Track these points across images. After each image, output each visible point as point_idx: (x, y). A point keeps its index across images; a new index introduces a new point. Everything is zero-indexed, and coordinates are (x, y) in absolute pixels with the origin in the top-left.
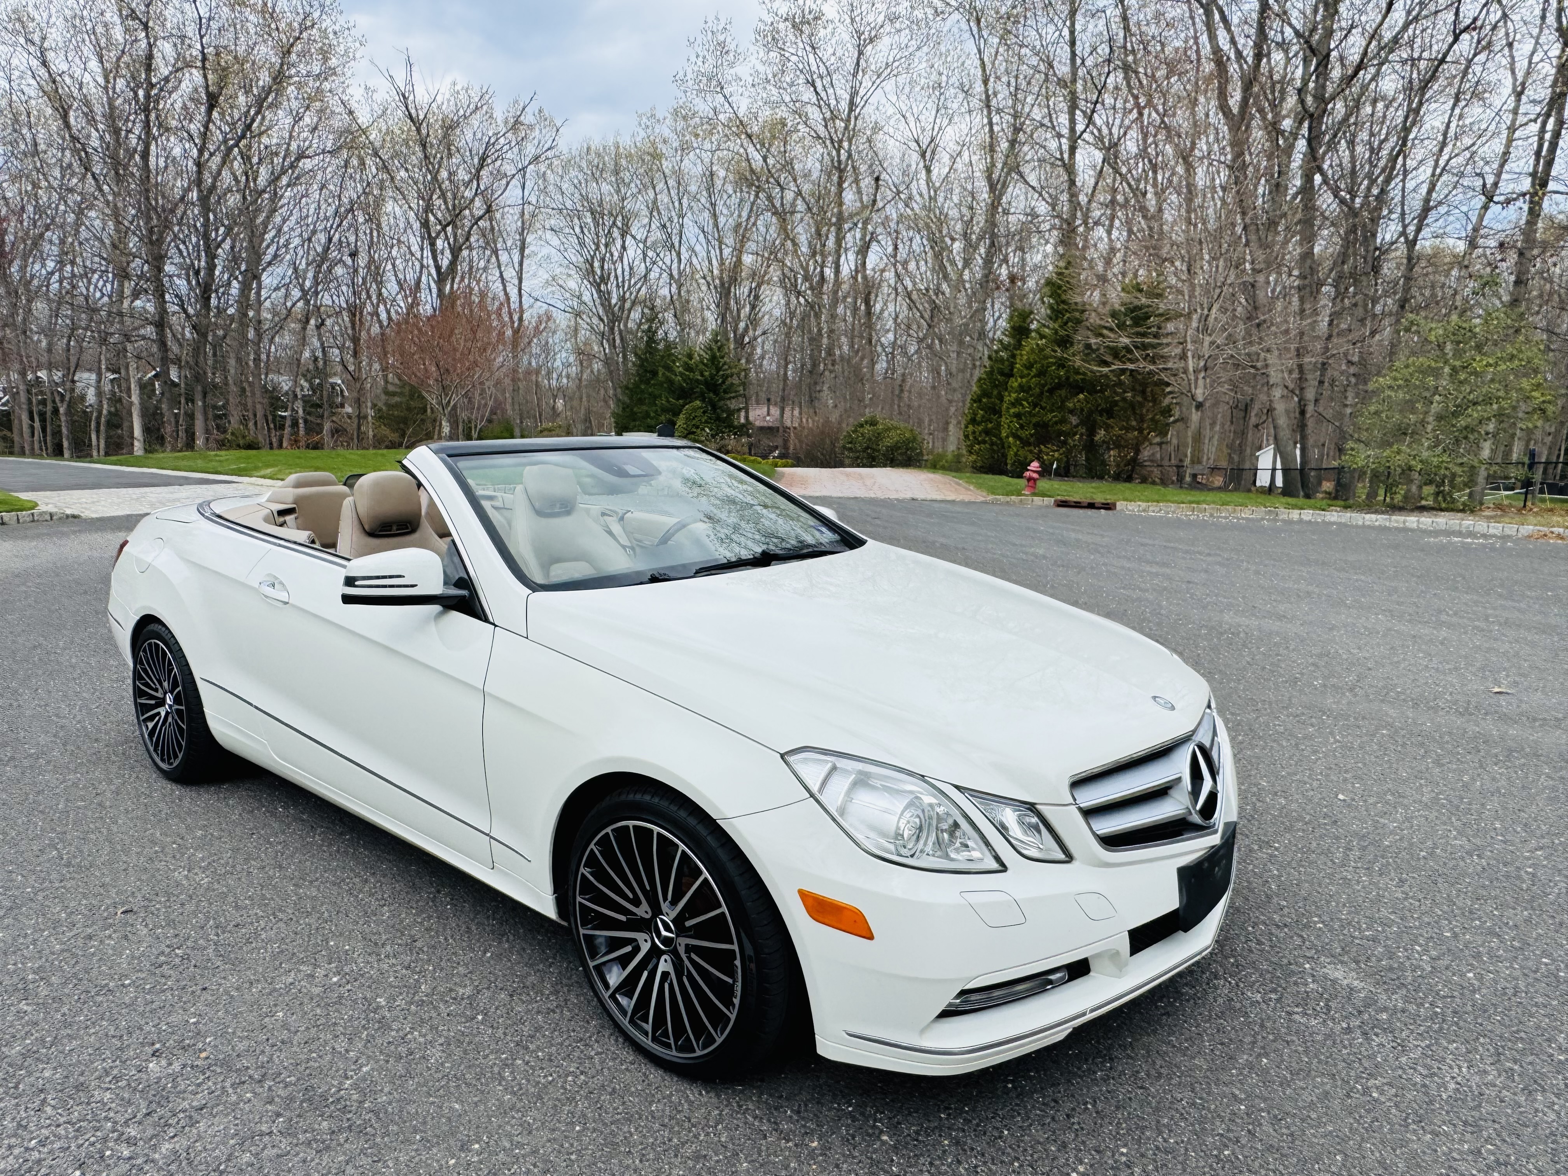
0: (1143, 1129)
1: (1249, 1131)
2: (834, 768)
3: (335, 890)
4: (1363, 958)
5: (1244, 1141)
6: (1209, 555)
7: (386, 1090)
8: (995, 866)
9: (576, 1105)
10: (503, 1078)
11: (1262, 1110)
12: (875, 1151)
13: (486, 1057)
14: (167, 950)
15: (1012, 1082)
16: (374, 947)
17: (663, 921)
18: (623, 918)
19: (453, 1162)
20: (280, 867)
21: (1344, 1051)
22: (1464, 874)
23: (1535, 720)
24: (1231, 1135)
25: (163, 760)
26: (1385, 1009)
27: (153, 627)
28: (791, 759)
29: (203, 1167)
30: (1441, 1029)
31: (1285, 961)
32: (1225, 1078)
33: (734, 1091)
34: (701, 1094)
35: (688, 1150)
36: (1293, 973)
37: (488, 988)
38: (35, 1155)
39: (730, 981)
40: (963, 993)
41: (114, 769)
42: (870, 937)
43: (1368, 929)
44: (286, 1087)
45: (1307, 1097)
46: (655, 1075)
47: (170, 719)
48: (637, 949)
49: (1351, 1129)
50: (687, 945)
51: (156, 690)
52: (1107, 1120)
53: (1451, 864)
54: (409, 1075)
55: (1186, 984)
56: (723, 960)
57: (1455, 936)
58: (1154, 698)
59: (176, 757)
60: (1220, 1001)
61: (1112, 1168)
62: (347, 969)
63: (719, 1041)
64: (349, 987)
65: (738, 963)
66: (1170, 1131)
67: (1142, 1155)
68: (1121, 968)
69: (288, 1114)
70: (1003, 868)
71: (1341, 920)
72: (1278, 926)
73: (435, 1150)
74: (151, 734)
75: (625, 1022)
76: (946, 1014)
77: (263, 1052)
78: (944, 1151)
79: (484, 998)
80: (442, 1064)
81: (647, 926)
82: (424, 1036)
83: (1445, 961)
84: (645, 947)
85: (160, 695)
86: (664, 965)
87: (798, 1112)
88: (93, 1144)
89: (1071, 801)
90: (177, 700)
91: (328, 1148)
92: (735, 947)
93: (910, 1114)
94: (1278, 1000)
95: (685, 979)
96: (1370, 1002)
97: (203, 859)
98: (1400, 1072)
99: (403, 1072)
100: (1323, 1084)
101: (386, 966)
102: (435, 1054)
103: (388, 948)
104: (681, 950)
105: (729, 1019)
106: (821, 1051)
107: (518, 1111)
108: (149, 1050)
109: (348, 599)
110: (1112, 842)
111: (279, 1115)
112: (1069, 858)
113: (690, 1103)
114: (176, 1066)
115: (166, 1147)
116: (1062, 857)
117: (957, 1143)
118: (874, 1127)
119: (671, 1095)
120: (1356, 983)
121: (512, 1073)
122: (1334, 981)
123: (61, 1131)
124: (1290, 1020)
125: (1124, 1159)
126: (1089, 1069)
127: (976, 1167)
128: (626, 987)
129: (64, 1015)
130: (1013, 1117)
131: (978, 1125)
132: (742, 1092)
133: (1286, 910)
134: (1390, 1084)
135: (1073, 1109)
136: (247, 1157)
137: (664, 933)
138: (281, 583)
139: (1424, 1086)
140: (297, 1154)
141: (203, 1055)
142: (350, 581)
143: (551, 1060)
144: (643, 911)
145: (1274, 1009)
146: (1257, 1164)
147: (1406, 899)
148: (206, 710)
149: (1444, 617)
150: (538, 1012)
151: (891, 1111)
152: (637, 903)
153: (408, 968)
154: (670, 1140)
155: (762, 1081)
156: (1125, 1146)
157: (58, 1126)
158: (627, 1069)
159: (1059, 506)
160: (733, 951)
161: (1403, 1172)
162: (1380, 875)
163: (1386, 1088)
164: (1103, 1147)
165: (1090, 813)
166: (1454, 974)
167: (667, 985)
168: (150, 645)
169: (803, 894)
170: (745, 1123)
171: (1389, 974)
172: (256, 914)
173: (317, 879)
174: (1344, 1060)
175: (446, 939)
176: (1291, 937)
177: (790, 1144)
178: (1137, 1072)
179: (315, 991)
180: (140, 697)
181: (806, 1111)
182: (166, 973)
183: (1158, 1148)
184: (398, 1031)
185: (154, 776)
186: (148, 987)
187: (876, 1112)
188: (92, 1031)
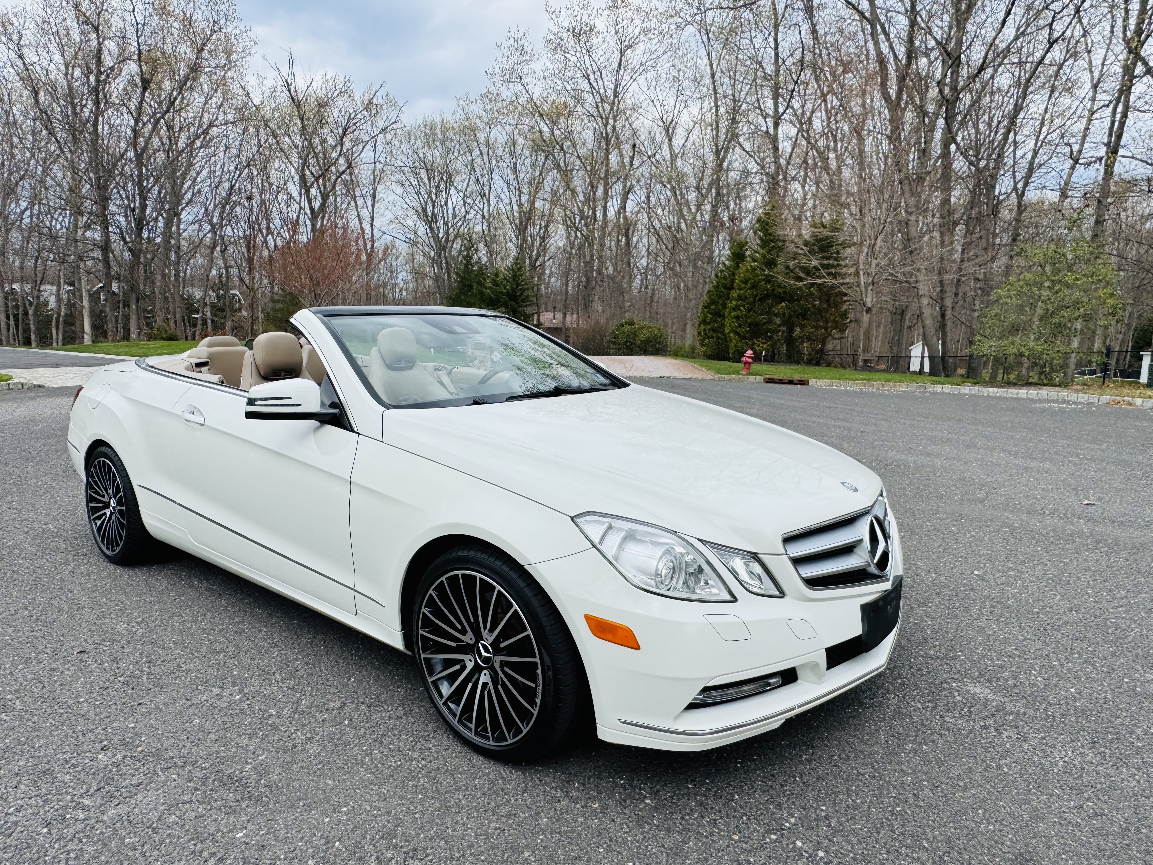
0: (837, 793)
1: (914, 794)
2: (610, 527)
3: (237, 637)
4: (994, 679)
5: (911, 801)
6: (877, 414)
7: (277, 772)
8: (728, 597)
9: (419, 781)
10: (364, 763)
11: (924, 780)
12: (641, 810)
13: (351, 749)
14: (112, 678)
15: (740, 763)
16: (266, 675)
17: (483, 645)
18: (453, 644)
19: (328, 819)
20: (196, 621)
21: (982, 741)
22: (1065, 623)
23: (1114, 522)
24: (901, 798)
25: (108, 548)
26: (1011, 713)
27: (103, 449)
28: (578, 521)
29: (140, 825)
30: (1052, 726)
31: (938, 681)
32: (896, 759)
33: (536, 770)
34: (511, 773)
35: (503, 811)
36: (944, 689)
37: (352, 703)
38: (13, 818)
39: (534, 685)
40: (706, 689)
41: (71, 556)
42: (638, 648)
43: (998, 660)
44: (202, 770)
45: (955, 772)
46: (478, 760)
47: (113, 518)
48: (464, 667)
49: (988, 792)
50: (501, 662)
51: (103, 496)
52: (811, 788)
53: (1057, 617)
54: (294, 761)
55: (866, 697)
56: (528, 671)
57: (1061, 664)
58: (843, 483)
59: (118, 545)
60: (892, 708)
61: (815, 820)
62: (246, 690)
63: (525, 731)
65: (539, 671)
66: (857, 795)
67: (837, 811)
68: (820, 678)
69: (203, 788)
70: (734, 599)
71: (978, 654)
72: (933, 659)
73: (314, 812)
74: (99, 529)
75: (455, 722)
76: (693, 706)
77: (184, 747)
78: (692, 810)
79: (349, 709)
80: (319, 754)
81: (471, 649)
82: (305, 735)
83: (1055, 681)
84: (470, 665)
85: (106, 499)
86: (484, 677)
87: (584, 784)
88: (56, 810)
89: (784, 552)
90: (119, 503)
91: (233, 812)
92: (537, 660)
93: (666, 785)
94: (934, 707)
95: (500, 687)
96: (1001, 707)
97: (138, 616)
98: (1023, 755)
99: (289, 759)
100: (967, 763)
101: (276, 688)
102: (313, 748)
103: (277, 676)
104: (497, 666)
105: (533, 714)
106: (601, 736)
107: (376, 785)
108: (98, 746)
109: (250, 415)
110: (814, 583)
111: (196, 789)
112: (782, 594)
113: (504, 779)
114: (119, 757)
115: (112, 812)
116: (777, 593)
117: (701, 804)
118: (639, 794)
119: (489, 773)
120: (989, 696)
121: (371, 759)
122: (974, 695)
123: (32, 801)
124: (943, 721)
125: (823, 814)
126: (797, 754)
127: (715, 820)
128: (455, 697)
129: (34, 722)
130: (741, 786)
131: (716, 792)
132: (541, 771)
133: (937, 648)
134: (1016, 762)
135: (786, 781)
136: (173, 818)
137: (484, 654)
138: (199, 411)
139: (1041, 763)
140: (211, 816)
141: (140, 749)
142: (251, 402)
143: (399, 751)
144: (469, 638)
145: (931, 714)
146: (920, 816)
147: (1024, 640)
148: (141, 509)
149: (1047, 455)
150: (390, 719)
151: (651, 783)
152: (464, 632)
153: (292, 689)
154: (489, 804)
155: (556, 763)
156: (823, 805)
157: (30, 798)
158: (456, 757)
159: (767, 382)
160: (536, 663)
161: (1027, 821)
162: (1006, 624)
163: (1013, 765)
164: (808, 805)
165: (798, 561)
166: (1061, 690)
167: (486, 693)
168: (99, 462)
169: (588, 618)
170: (545, 792)
171: (1014, 690)
172: (178, 653)
173: (224, 630)
174: (982, 747)
175: (320, 670)
176: (942, 666)
177: (578, 806)
178: (832, 756)
179: (223, 705)
180: (91, 502)
181: (589, 783)
182: (111, 694)
183: (848, 806)
184: (285, 732)
185: (101, 560)
186: (97, 703)
187: (641, 784)
188: (56, 733)
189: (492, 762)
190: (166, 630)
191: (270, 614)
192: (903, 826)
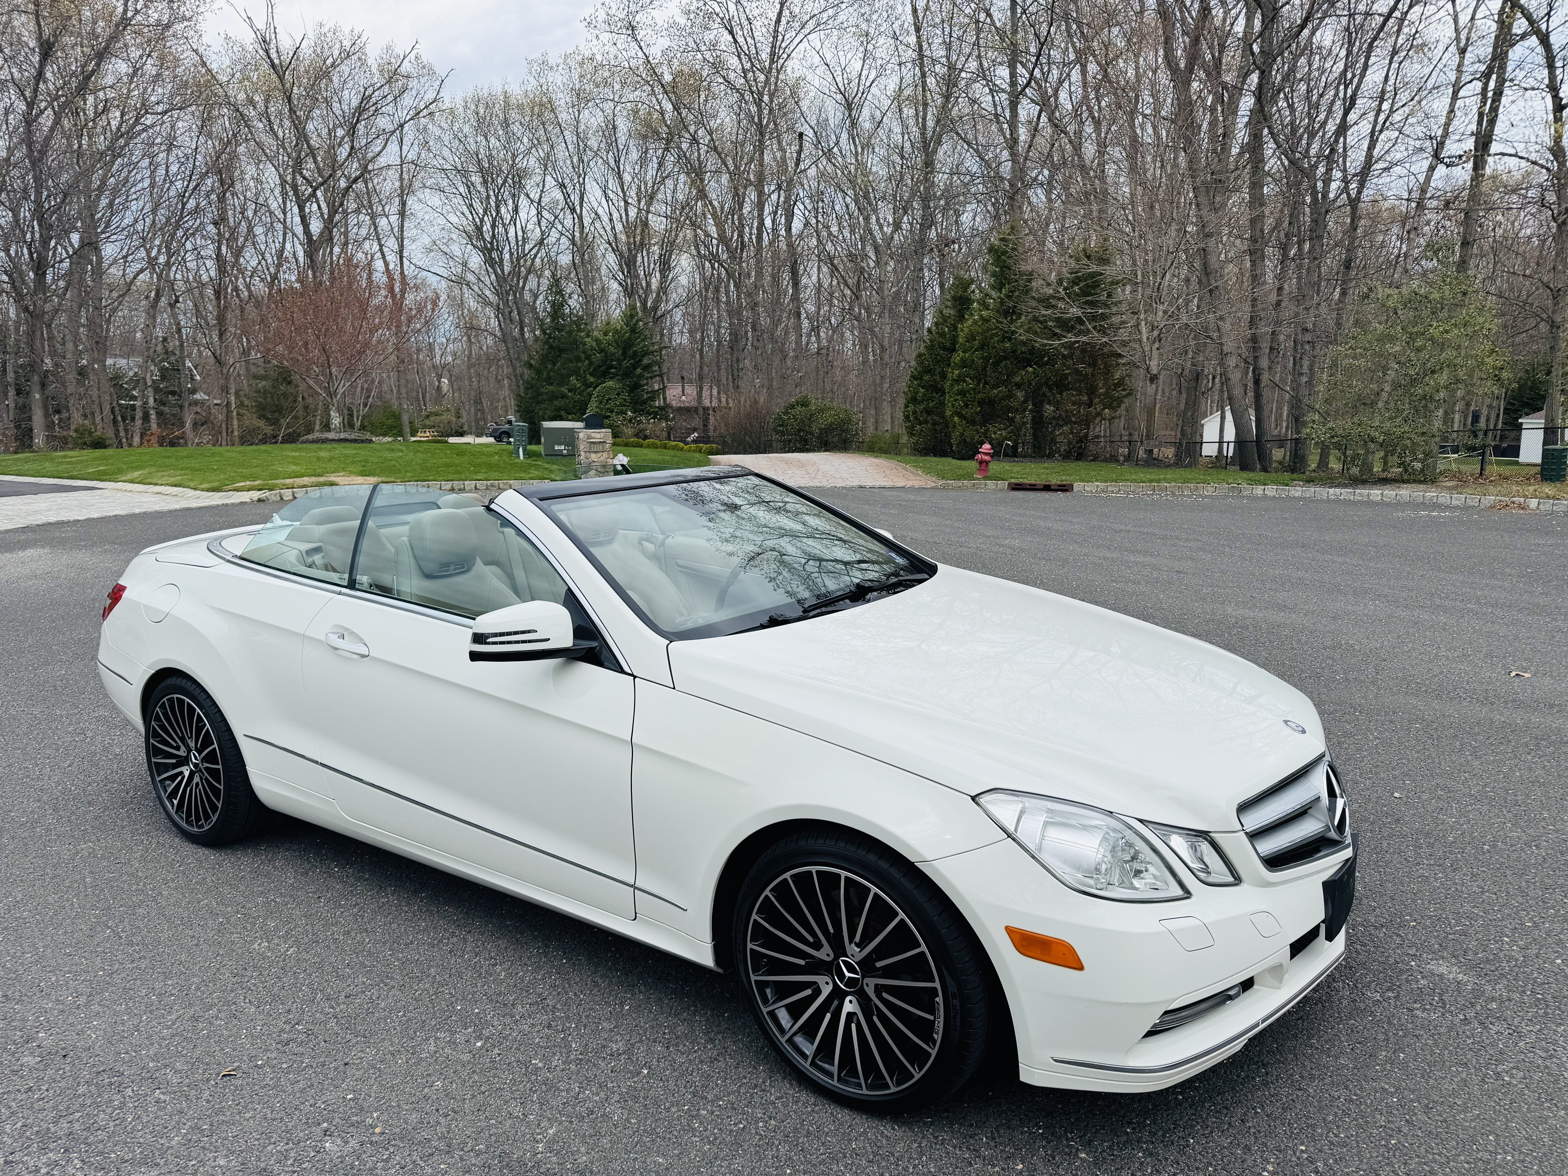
0: (1313, 1127)
1: (1407, 1121)
2: (1026, 808)
3: (437, 953)
4: (1461, 952)
5: (1405, 1130)
7: (582, 1150)
8: (1180, 892)
9: (778, 1150)
10: (694, 1129)
11: (1412, 1101)
13: (668, 1110)
14: (287, 1027)
16: (504, 1008)
17: (844, 962)
18: (800, 962)
20: (366, 930)
21: (1469, 1041)
22: (1527, 865)
23: (1552, 706)
24: (1392, 1126)
25: (189, 823)
26: (1493, 999)
27: (176, 681)
28: (982, 801)
30: (1546, 1014)
31: (1392, 960)
32: (1370, 1073)
33: (925, 1123)
34: (894, 1129)
36: (1402, 972)
37: (641, 1041)
39: (932, 1018)
40: (1166, 1013)
42: (1081, 968)
43: (1457, 925)
44: (478, 1155)
45: (1447, 1086)
46: (844, 1115)
47: (196, 779)
48: (817, 992)
49: (1495, 1112)
50: (876, 985)
51: (178, 748)
52: (1278, 1122)
53: (1515, 856)
54: (598, 1134)
56: (925, 999)
57: (1536, 926)
58: (1286, 722)
59: (207, 817)
60: (1345, 1002)
61: (1297, 1165)
62: (486, 1033)
63: (917, 1076)
64: (496, 1051)
65: (939, 999)
66: (1338, 1127)
67: (1320, 1151)
68: (1281, 980)
70: (1188, 894)
71: (1431, 917)
72: (1376, 927)
74: (172, 796)
75: (806, 1065)
76: (1150, 1034)
77: (438, 1123)
78: (1142, 1163)
79: (640, 1051)
80: (627, 1120)
81: (829, 968)
82: (597, 1094)
83: (1534, 950)
84: (826, 990)
85: (182, 752)
87: (993, 1139)
89: (1239, 826)
92: (937, 985)
93: (1097, 1131)
94: (1397, 997)
95: (875, 1018)
96: (1477, 993)
97: (277, 929)
98: (1523, 1056)
99: (591, 1131)
100: (1459, 1073)
101: (526, 1027)
102: (616, 1112)
103: (520, 1008)
104: (870, 992)
105: (930, 1055)
106: (1022, 1079)
107: (723, 1159)
108: (318, 1131)
109: (475, 656)
110: (1275, 862)
112: (1238, 880)
113: (888, 1138)
114: (353, 1143)
116: (1232, 880)
117: (1151, 1154)
118: (1068, 1146)
120: (1460, 977)
121: (701, 1123)
122: (1441, 976)
124: (1413, 1016)
125: (1305, 1156)
126: (1247, 1076)
128: (806, 1031)
129: (208, 1101)
130: (1193, 1127)
131: (1164, 1136)
132: (932, 1123)
133: (1378, 911)
134: (1517, 1068)
135: (1245, 1114)
137: (848, 974)
138: (352, 633)
139: (1546, 1067)
141: (377, 1130)
142: (479, 638)
143: (734, 1108)
144: (825, 953)
145: (1396, 1007)
146: (1423, 1150)
147: (1482, 892)
148: (250, 768)
149: (1438, 601)
150: (702, 1062)
151: (1079, 1130)
152: (817, 946)
153: (549, 1027)
156: (1302, 1144)
158: (813, 1111)
159: (1014, 489)
160: (935, 989)
161: (1550, 1146)
162: (1454, 870)
163: (1514, 1072)
164: (1283, 1147)
165: (1254, 836)
166: (1545, 962)
167: (853, 1026)
168: (171, 700)
169: (1010, 931)
170: (948, 1153)
171: (1488, 966)
172: (364, 983)
173: (412, 943)
174: (1470, 1049)
175: (575, 994)
176: (1391, 937)
177: (997, 1169)
178: (1291, 1075)
179: (466, 1057)
180: (155, 756)
181: (1000, 1137)
182: (296, 1050)
183: (1331, 1143)
184: (568, 1091)
185: (177, 840)
186: (284, 1066)
187: (1066, 1132)
188: (248, 1115)
189: (864, 1117)
190: (328, 947)
191: (467, 913)
192: (1405, 1164)
